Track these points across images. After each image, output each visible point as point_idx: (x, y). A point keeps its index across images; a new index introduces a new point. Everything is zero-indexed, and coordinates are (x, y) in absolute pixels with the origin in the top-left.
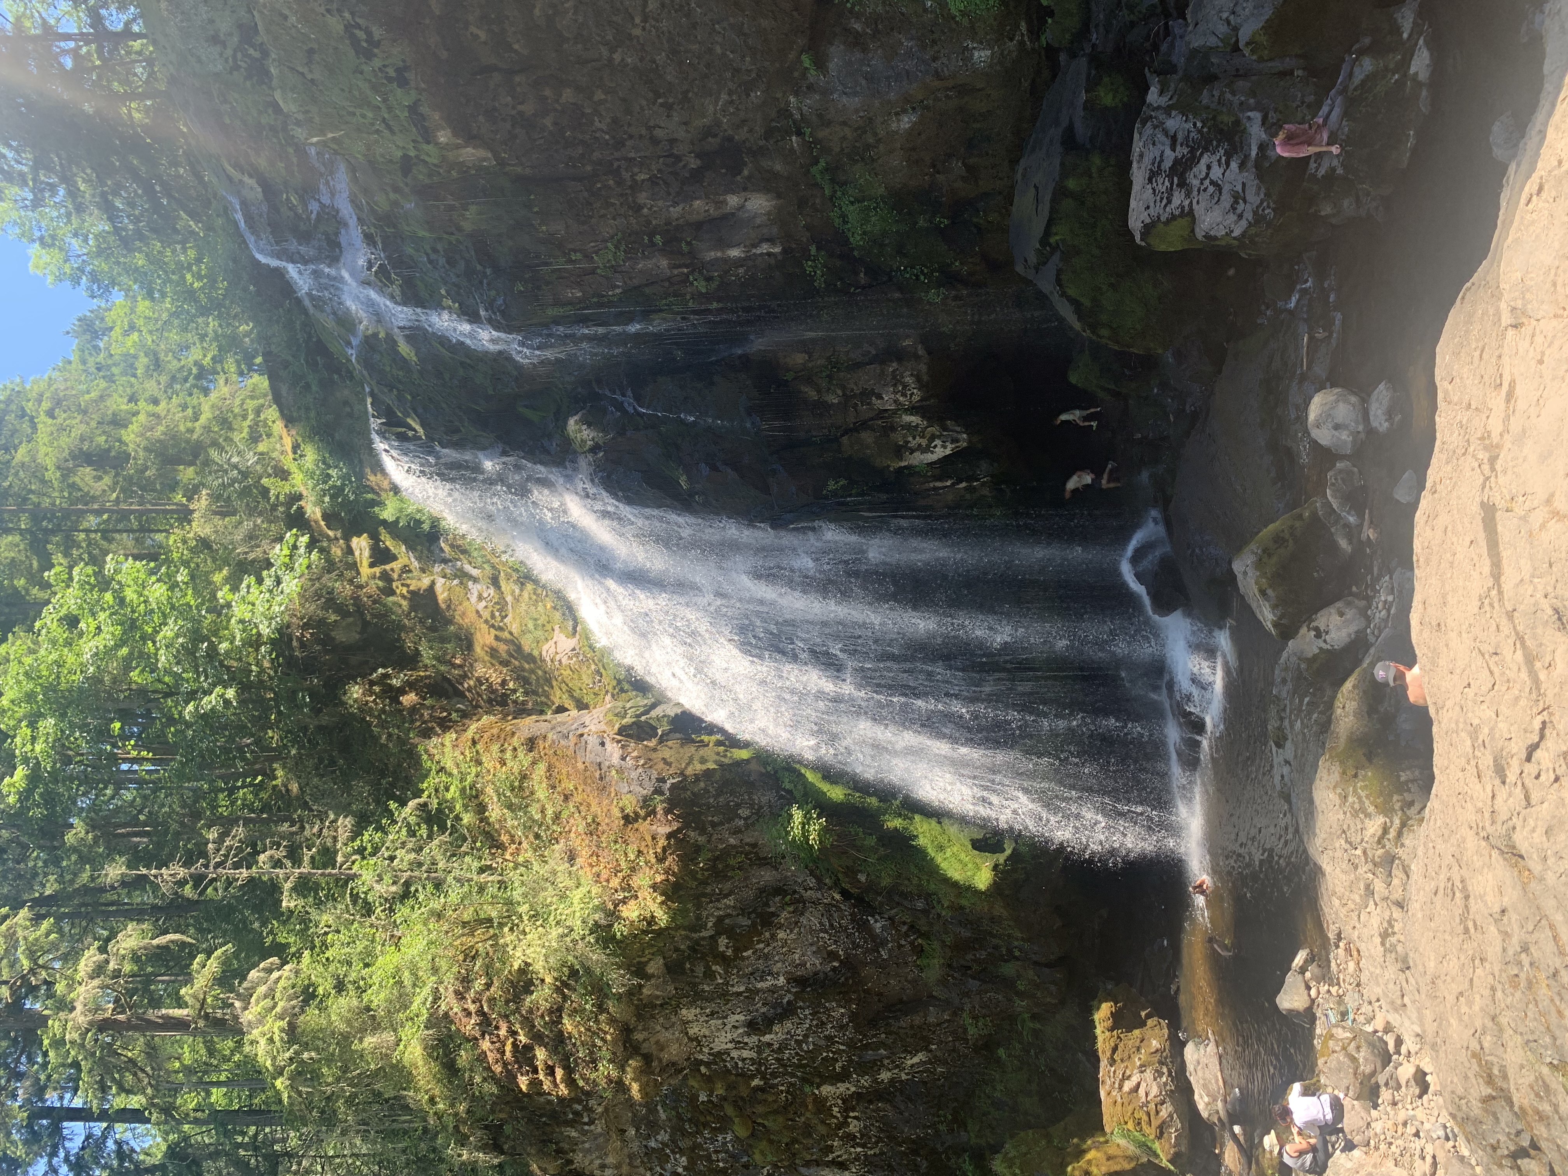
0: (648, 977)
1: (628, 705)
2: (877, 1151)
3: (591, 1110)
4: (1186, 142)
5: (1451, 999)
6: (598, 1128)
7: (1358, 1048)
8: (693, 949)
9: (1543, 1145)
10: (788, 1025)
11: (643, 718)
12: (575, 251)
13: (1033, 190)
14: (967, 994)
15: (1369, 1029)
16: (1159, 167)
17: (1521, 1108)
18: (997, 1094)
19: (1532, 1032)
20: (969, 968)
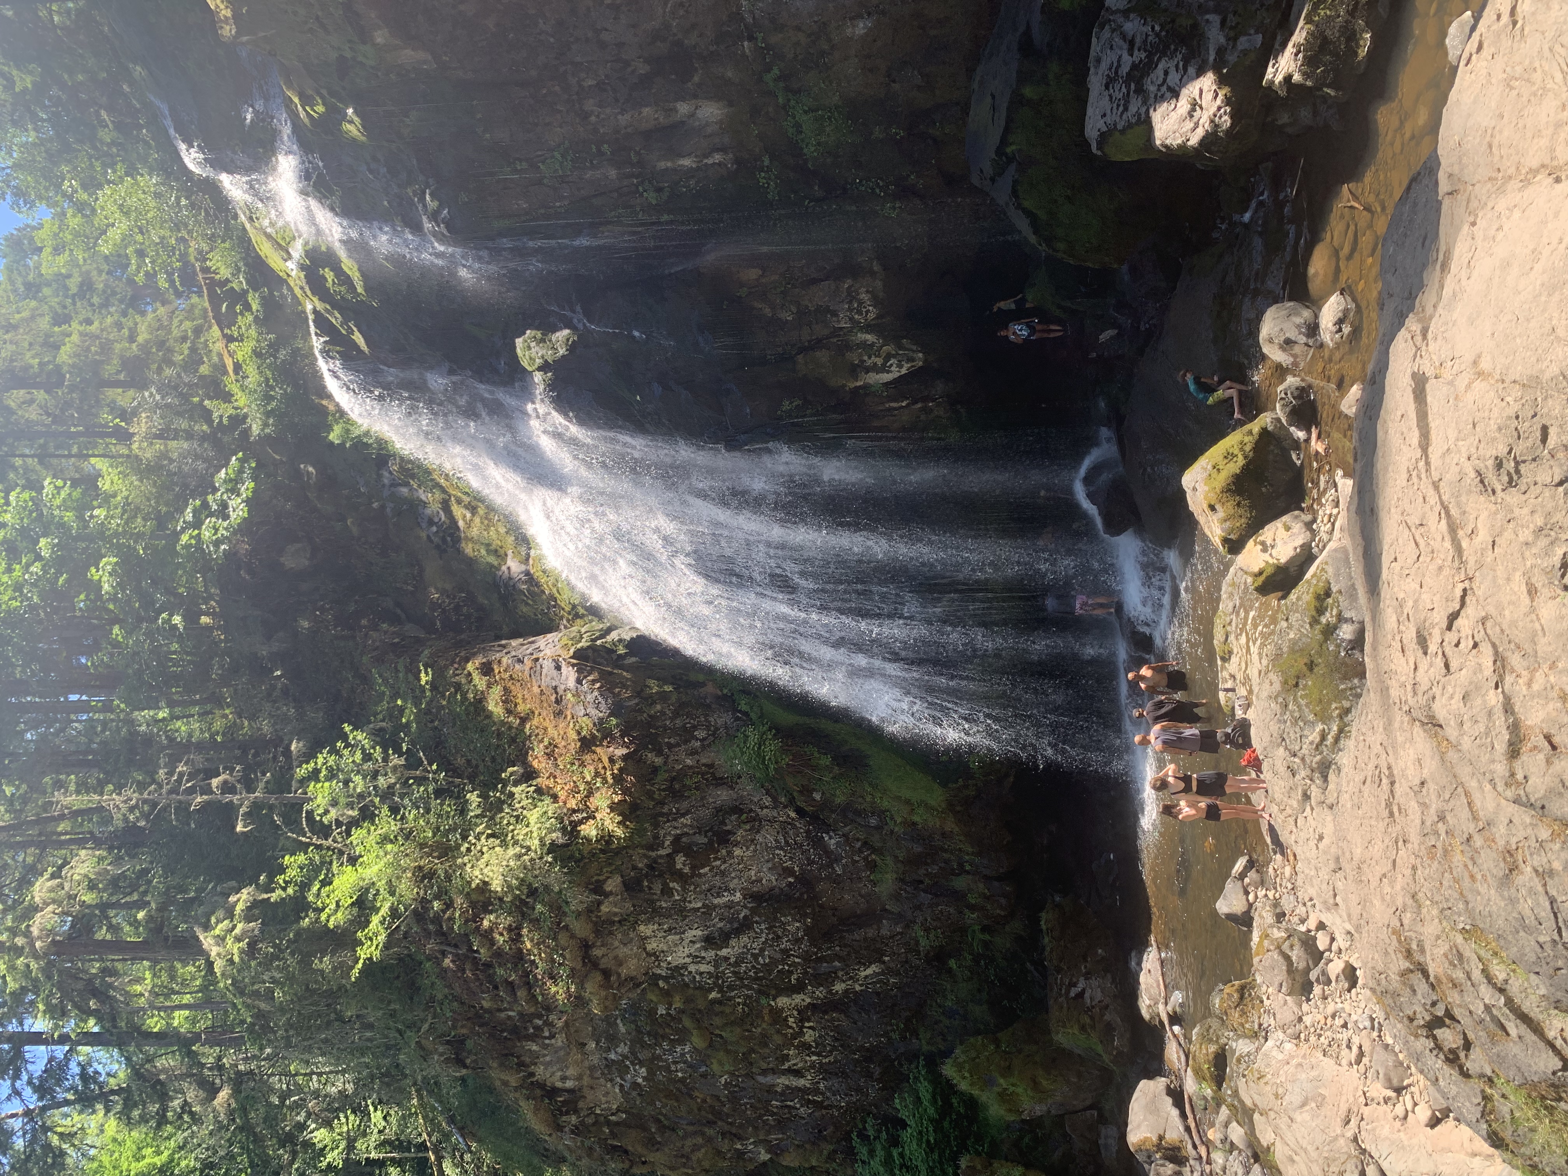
0: (607, 895)
1: (583, 630)
2: (832, 1059)
3: (551, 1025)
4: (1143, 48)
5: (1375, 882)
6: (559, 1041)
7: (1292, 946)
8: (651, 867)
9: (1457, 1012)
10: (745, 939)
11: (599, 642)
12: (520, 160)
13: (989, 100)
14: (919, 907)
15: (1303, 928)
16: (1116, 73)
17: (1436, 977)
18: (949, 1004)
19: (1447, 900)
20: (921, 882)
